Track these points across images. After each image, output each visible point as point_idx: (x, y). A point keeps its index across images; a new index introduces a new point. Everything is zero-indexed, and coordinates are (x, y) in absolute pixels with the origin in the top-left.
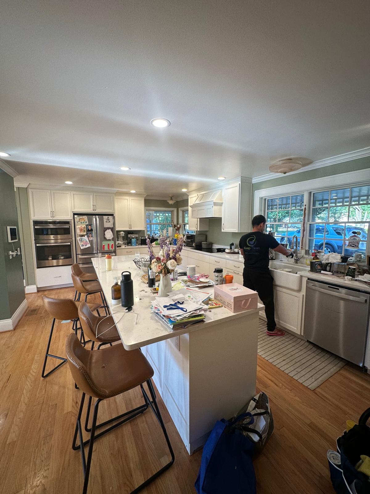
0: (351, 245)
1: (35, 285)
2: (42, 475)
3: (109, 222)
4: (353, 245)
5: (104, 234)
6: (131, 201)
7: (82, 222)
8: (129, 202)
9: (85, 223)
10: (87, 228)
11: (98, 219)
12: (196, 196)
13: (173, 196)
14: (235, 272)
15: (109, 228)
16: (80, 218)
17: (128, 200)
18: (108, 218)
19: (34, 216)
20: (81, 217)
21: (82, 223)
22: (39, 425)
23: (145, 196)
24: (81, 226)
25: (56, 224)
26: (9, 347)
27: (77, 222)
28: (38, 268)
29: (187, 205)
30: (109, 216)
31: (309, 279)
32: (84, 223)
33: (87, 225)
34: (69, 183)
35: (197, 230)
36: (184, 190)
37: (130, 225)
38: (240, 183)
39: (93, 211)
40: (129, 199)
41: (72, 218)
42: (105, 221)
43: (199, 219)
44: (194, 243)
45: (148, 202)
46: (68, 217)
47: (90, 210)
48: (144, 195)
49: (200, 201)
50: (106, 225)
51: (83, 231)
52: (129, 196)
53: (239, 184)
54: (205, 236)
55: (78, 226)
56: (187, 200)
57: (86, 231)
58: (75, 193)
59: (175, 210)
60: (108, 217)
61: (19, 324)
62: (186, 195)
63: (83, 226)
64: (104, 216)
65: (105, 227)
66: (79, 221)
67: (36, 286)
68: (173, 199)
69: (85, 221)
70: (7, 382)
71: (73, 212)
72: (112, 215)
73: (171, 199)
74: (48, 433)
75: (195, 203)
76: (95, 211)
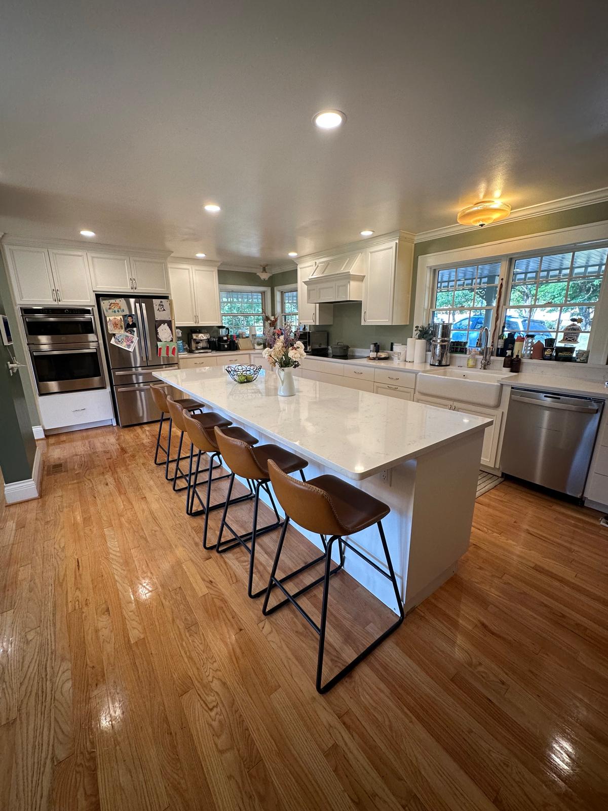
0: (567, 339)
1: (40, 425)
2: (211, 670)
3: (164, 310)
4: (569, 339)
5: (157, 333)
6: (195, 272)
7: (116, 309)
8: (191, 273)
9: (120, 312)
10: (125, 321)
11: (143, 305)
12: (312, 266)
13: (266, 266)
14: (390, 386)
15: (164, 322)
16: (112, 303)
17: (189, 272)
18: (161, 304)
19: (22, 298)
20: (113, 301)
21: (115, 312)
22: (169, 615)
23: (219, 264)
24: (115, 318)
25: (65, 313)
26: (48, 521)
27: (107, 311)
28: (41, 395)
29: (295, 281)
30: (162, 300)
31: (512, 388)
32: (118, 311)
33: (124, 316)
34: (87, 233)
35: (315, 323)
36: (293, 254)
37: (196, 317)
38: (397, 241)
39: (132, 291)
40: (190, 270)
41: (94, 302)
42: (156, 308)
43: (318, 305)
44: (309, 345)
45: (225, 276)
46: (87, 300)
47: (126, 289)
48: (216, 261)
49: (323, 273)
50: (159, 316)
51: (119, 326)
52: (192, 264)
53: (396, 243)
54: (326, 335)
55: (110, 318)
56: (295, 272)
57: (123, 326)
58: (94, 255)
59: (268, 290)
60: (161, 302)
61: (44, 487)
62: (294, 263)
63: (119, 318)
64: (153, 300)
65: (156, 319)
66: (110, 309)
67: (42, 427)
68: (267, 271)
69: (120, 308)
70: (79, 569)
71: (94, 291)
72: (166, 298)
73: (264, 270)
74: (190, 623)
75: (313, 277)
76: (135, 291)
